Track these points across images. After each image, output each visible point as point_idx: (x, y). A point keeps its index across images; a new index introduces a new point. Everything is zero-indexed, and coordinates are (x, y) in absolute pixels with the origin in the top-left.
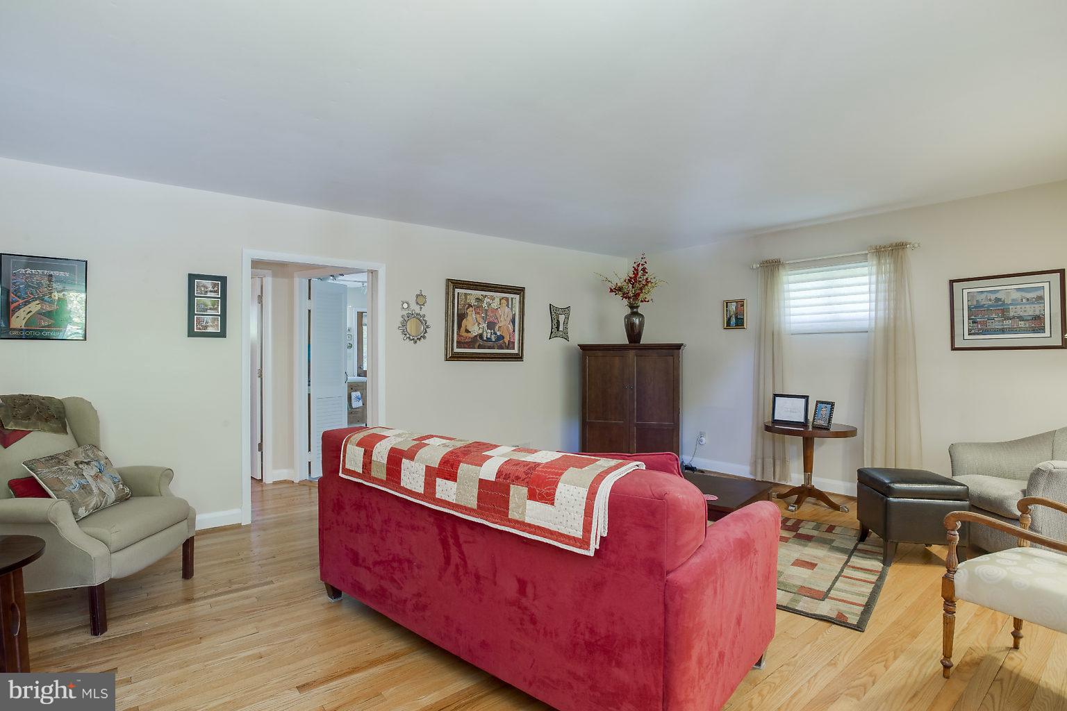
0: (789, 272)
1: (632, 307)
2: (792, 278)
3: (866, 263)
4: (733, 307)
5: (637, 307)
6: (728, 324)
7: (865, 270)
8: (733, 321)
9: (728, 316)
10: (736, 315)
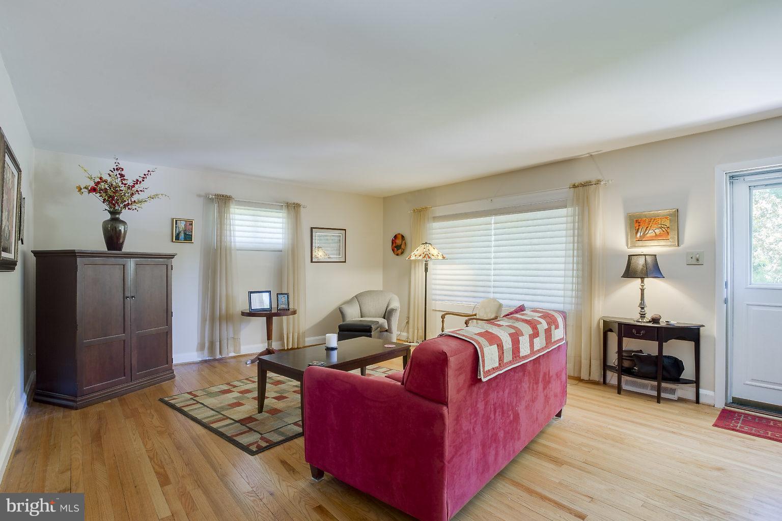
0: (236, 207)
1: (114, 213)
2: (237, 211)
3: (282, 211)
4: (182, 225)
5: (119, 213)
6: (177, 238)
7: (280, 215)
8: (182, 236)
9: (177, 232)
10: (185, 231)
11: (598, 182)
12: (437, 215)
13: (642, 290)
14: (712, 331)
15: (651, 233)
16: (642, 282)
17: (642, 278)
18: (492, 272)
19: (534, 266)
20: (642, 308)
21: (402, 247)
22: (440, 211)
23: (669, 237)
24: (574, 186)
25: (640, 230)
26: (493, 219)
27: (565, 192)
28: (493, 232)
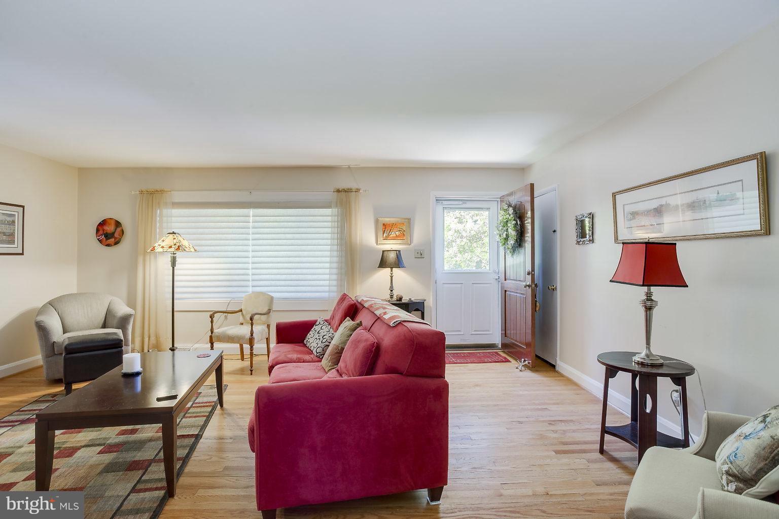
11: (358, 190)
12: (177, 201)
13: (392, 277)
14: (429, 304)
15: (393, 235)
16: (392, 271)
17: (392, 268)
18: (250, 266)
19: (297, 259)
20: (392, 291)
21: (116, 235)
22: (178, 197)
23: (405, 237)
24: (338, 191)
25: (385, 232)
26: (251, 212)
27: (330, 196)
28: (251, 225)
